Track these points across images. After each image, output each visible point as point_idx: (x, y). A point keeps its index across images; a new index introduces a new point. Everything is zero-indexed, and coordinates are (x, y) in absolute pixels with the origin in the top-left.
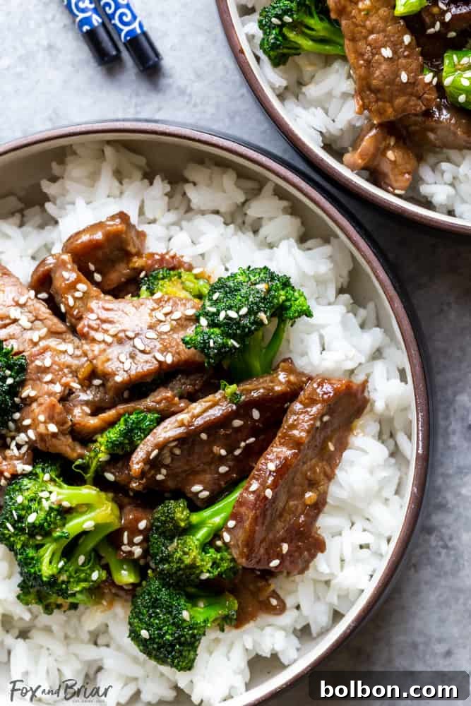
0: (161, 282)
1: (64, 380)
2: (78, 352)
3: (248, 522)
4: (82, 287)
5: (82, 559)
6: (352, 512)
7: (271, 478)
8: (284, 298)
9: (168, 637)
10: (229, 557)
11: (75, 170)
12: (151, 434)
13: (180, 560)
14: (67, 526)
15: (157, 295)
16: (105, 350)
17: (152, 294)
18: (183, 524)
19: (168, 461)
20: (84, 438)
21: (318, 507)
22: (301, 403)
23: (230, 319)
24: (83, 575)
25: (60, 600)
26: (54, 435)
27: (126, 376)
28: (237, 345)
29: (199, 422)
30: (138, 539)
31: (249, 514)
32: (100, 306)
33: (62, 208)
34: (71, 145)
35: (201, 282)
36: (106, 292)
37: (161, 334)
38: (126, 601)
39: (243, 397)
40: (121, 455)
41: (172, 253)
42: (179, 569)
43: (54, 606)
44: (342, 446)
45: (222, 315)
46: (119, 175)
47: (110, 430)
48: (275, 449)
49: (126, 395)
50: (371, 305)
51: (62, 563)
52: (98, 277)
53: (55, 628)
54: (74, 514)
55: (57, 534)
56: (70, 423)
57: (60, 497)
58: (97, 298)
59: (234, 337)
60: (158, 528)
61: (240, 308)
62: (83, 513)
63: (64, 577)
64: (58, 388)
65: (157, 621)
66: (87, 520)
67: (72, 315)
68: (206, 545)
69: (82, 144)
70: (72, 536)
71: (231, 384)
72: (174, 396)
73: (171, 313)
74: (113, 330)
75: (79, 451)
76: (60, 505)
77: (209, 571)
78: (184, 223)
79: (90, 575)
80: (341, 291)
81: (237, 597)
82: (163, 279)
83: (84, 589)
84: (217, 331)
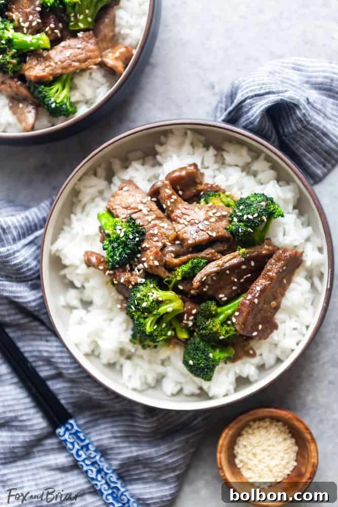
0: (211, 198)
1: (163, 241)
2: (170, 227)
3: (245, 313)
4: (174, 197)
5: (164, 325)
6: (292, 313)
7: (258, 294)
8: (272, 209)
9: (202, 365)
10: (234, 329)
11: (173, 141)
12: (203, 269)
13: (211, 329)
14: (160, 309)
15: (210, 204)
16: (184, 228)
17: (207, 203)
18: (214, 313)
19: (210, 282)
20: (171, 268)
21: (277, 308)
22: (274, 260)
23: (249, 219)
24: (164, 333)
25: (151, 343)
26: (157, 266)
27: (194, 241)
28: (252, 231)
29: (227, 265)
30: (192, 318)
31: (245, 310)
32: (183, 208)
33: (166, 158)
34: (171, 130)
35: (229, 199)
36: (185, 200)
37: (211, 222)
38: (181, 346)
39: (248, 255)
40: (188, 277)
41: (216, 184)
42: (210, 333)
43: (147, 346)
44: (289, 282)
45: (245, 217)
46: (192, 145)
47: (184, 266)
48: (260, 281)
49: (190, 249)
50: (306, 216)
51: (155, 327)
52: (180, 193)
53: (145, 356)
54: (163, 304)
55: (155, 313)
56: (164, 261)
57: (158, 296)
58: (181, 203)
59: (250, 227)
60: (202, 313)
61: (254, 214)
62: (167, 304)
63: (156, 333)
64: (160, 244)
65: (197, 357)
66: (170, 307)
67: (169, 210)
68: (223, 323)
69: (177, 129)
70: (161, 314)
71: (242, 248)
72: (215, 252)
73: (216, 213)
74: (188, 218)
75: (167, 274)
76: (157, 299)
77: (223, 335)
78: (222, 170)
79: (167, 333)
80: (295, 208)
81: (235, 349)
82: (212, 196)
83: (164, 339)
84: (242, 224)
